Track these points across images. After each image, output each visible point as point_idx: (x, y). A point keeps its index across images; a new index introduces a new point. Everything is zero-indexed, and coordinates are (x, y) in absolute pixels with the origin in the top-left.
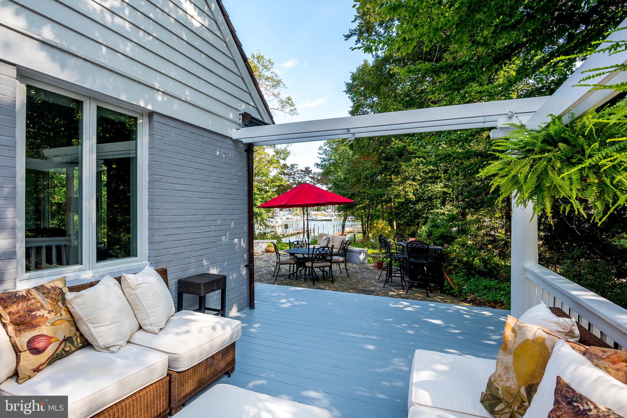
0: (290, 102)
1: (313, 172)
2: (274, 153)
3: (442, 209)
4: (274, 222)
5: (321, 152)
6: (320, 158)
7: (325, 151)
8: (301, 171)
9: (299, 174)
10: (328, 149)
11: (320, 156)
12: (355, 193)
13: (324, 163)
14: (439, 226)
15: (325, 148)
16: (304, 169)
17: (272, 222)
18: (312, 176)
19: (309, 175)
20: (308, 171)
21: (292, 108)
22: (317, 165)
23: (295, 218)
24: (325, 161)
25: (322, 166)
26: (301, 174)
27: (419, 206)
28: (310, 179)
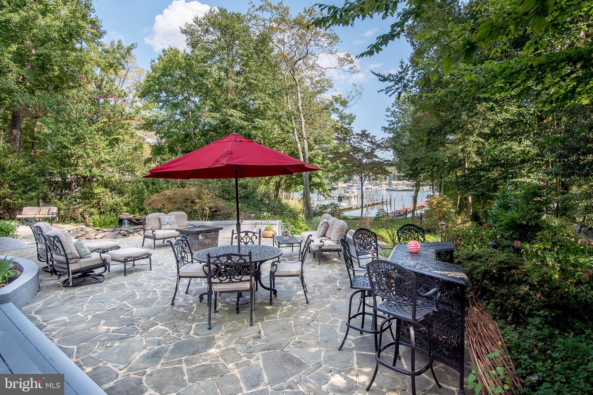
0: (349, 58)
1: (371, 136)
2: (339, 119)
3: (529, 177)
4: (350, 192)
5: (389, 114)
6: (388, 121)
7: (393, 113)
8: (357, 134)
9: (354, 138)
10: (397, 110)
11: (388, 119)
12: (417, 159)
13: (392, 126)
14: (510, 207)
15: (393, 109)
16: (361, 133)
17: (347, 192)
18: (370, 140)
19: (366, 139)
20: (365, 134)
21: (351, 65)
22: (385, 129)
23: (375, 188)
24: (393, 124)
25: (390, 130)
26: (358, 138)
27: (495, 174)
28: (368, 144)
